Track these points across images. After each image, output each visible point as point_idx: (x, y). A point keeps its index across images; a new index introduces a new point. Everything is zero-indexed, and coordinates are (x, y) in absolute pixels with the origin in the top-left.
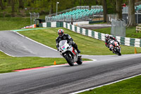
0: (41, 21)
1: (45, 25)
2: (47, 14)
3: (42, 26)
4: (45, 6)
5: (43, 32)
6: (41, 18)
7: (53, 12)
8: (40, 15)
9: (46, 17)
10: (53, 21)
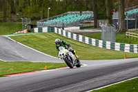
0: (32, 26)
1: (36, 30)
2: (39, 19)
3: (33, 31)
4: (36, 11)
5: (34, 37)
6: (33, 23)
7: (45, 18)
8: (32, 20)
9: (38, 22)
10: (45, 26)
